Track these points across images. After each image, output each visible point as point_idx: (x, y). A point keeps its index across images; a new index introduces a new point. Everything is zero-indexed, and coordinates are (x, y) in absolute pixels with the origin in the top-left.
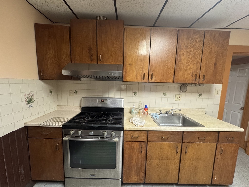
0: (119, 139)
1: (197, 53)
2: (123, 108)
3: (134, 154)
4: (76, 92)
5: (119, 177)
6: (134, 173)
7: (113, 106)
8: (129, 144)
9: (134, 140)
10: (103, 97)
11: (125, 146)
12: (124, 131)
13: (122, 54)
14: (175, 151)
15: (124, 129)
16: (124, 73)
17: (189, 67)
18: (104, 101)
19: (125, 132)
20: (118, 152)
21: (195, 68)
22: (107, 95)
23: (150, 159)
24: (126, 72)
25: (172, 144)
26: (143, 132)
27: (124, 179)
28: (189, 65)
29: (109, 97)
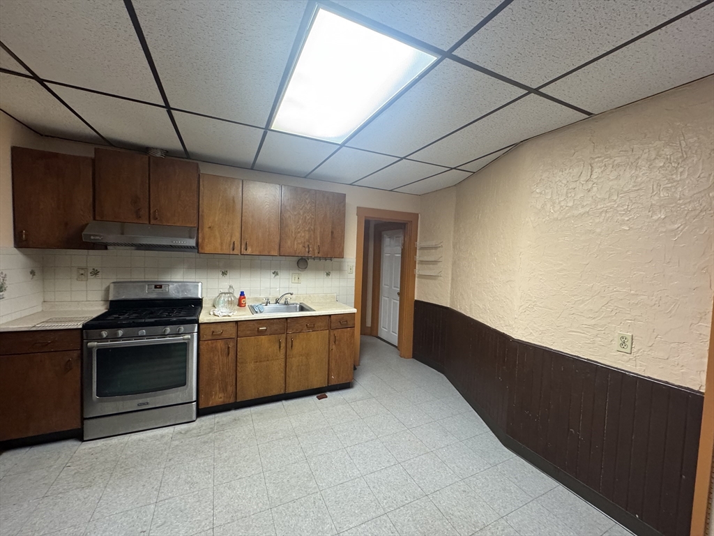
0: (192, 337)
1: (308, 218)
2: (200, 299)
3: (216, 358)
4: (95, 273)
5: (192, 399)
6: (218, 389)
7: (180, 296)
8: (208, 344)
9: (215, 337)
10: (159, 280)
11: (201, 347)
12: (199, 325)
13: (196, 211)
14: (277, 346)
15: (200, 322)
16: (200, 241)
17: (299, 235)
18: (161, 287)
19: (202, 326)
20: (190, 357)
21: (307, 237)
22: (167, 278)
23: (242, 363)
24: (203, 239)
25: (273, 337)
26: (231, 324)
27: (201, 402)
28: (299, 232)
29: (172, 280)
